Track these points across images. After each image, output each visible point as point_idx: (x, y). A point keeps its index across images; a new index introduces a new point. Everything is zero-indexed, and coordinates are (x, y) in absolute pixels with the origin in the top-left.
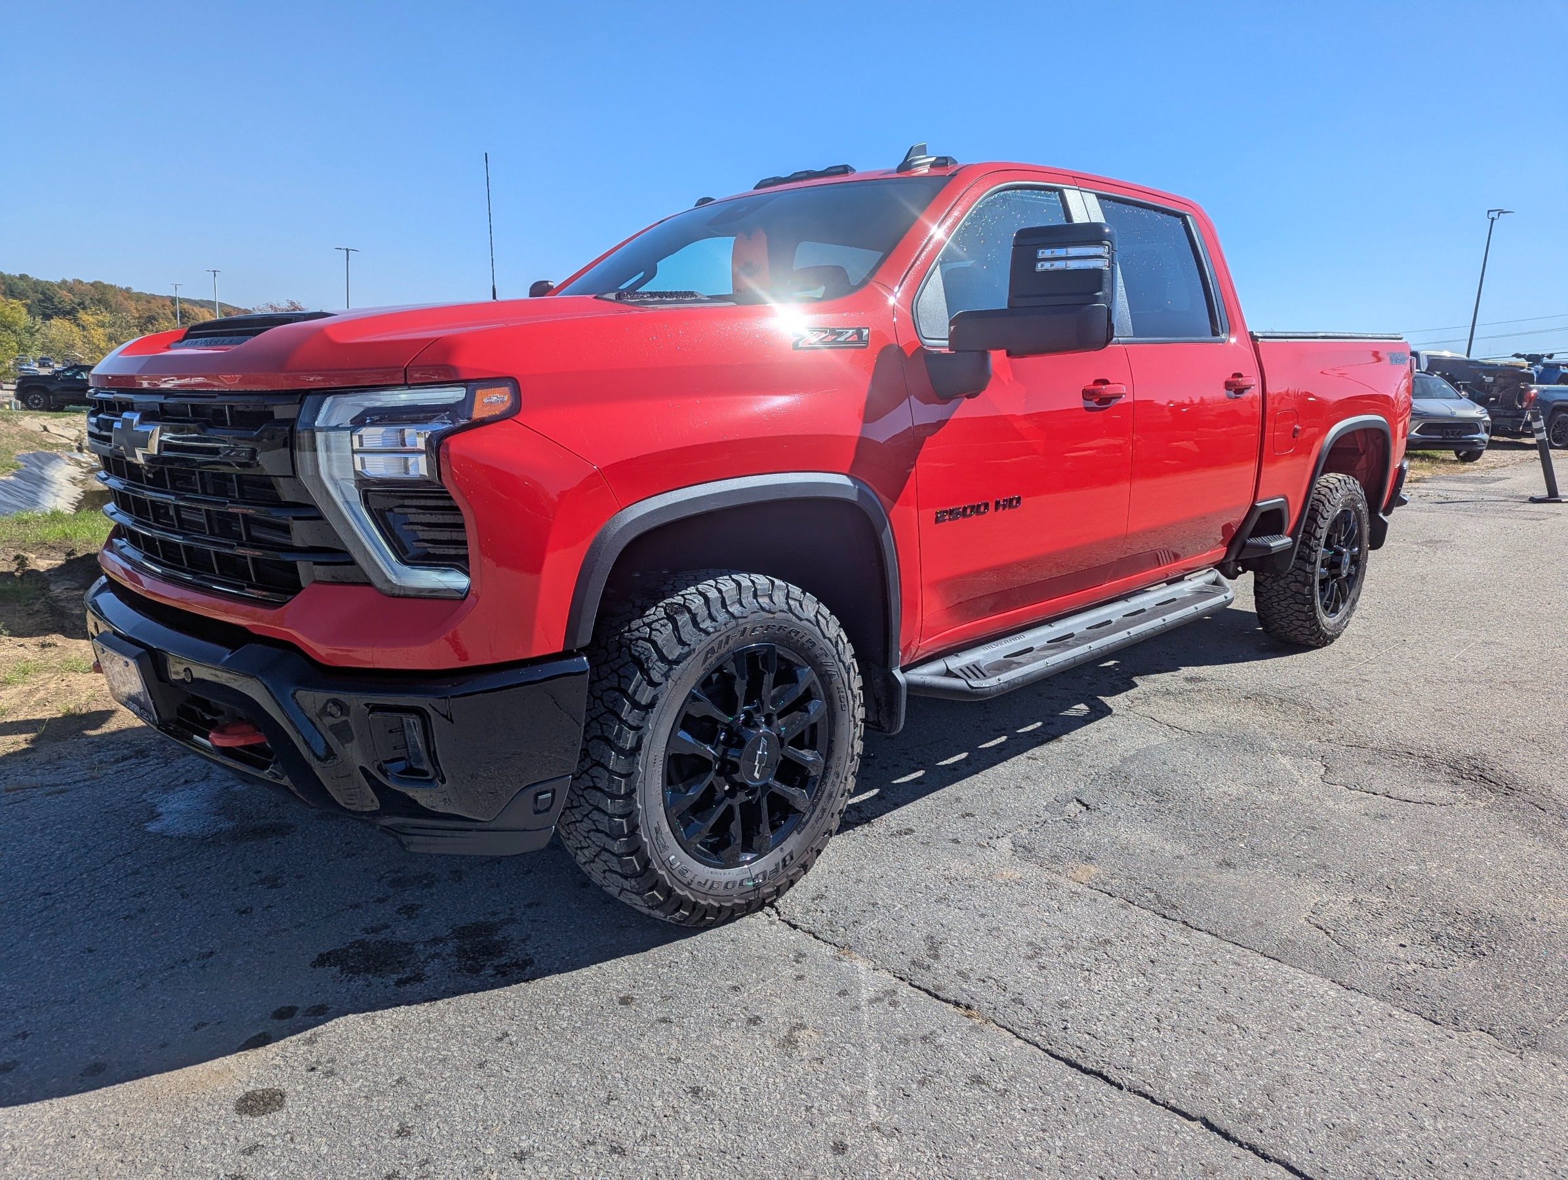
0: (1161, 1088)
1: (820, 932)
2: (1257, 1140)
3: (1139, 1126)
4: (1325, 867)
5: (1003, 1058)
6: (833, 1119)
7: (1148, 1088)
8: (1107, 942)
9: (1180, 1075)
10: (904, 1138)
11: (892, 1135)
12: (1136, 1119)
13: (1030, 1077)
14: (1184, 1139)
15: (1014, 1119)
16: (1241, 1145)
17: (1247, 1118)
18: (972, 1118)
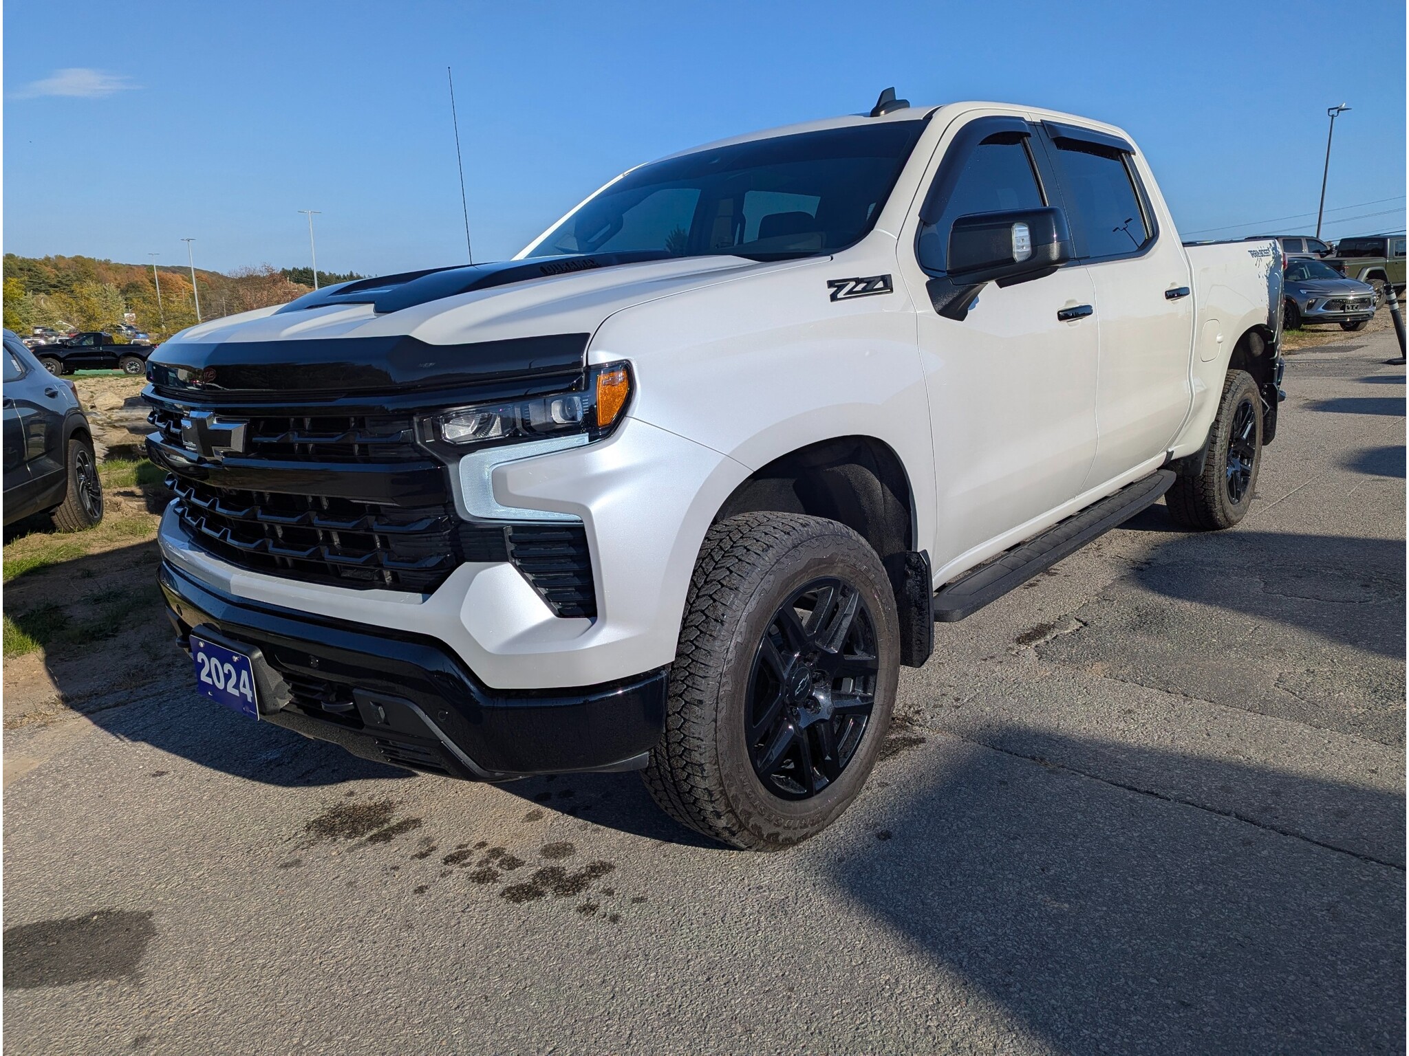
0: (1199, 798)
2: (1276, 823)
3: (1190, 821)
4: (1281, 650)
5: (1079, 788)
6: (970, 832)
7: (1188, 798)
8: (1130, 711)
9: (1210, 789)
10: (1025, 839)
11: (1016, 838)
12: (1186, 817)
13: (1102, 797)
14: (1223, 826)
15: (1099, 823)
16: (1264, 827)
17: (1265, 810)
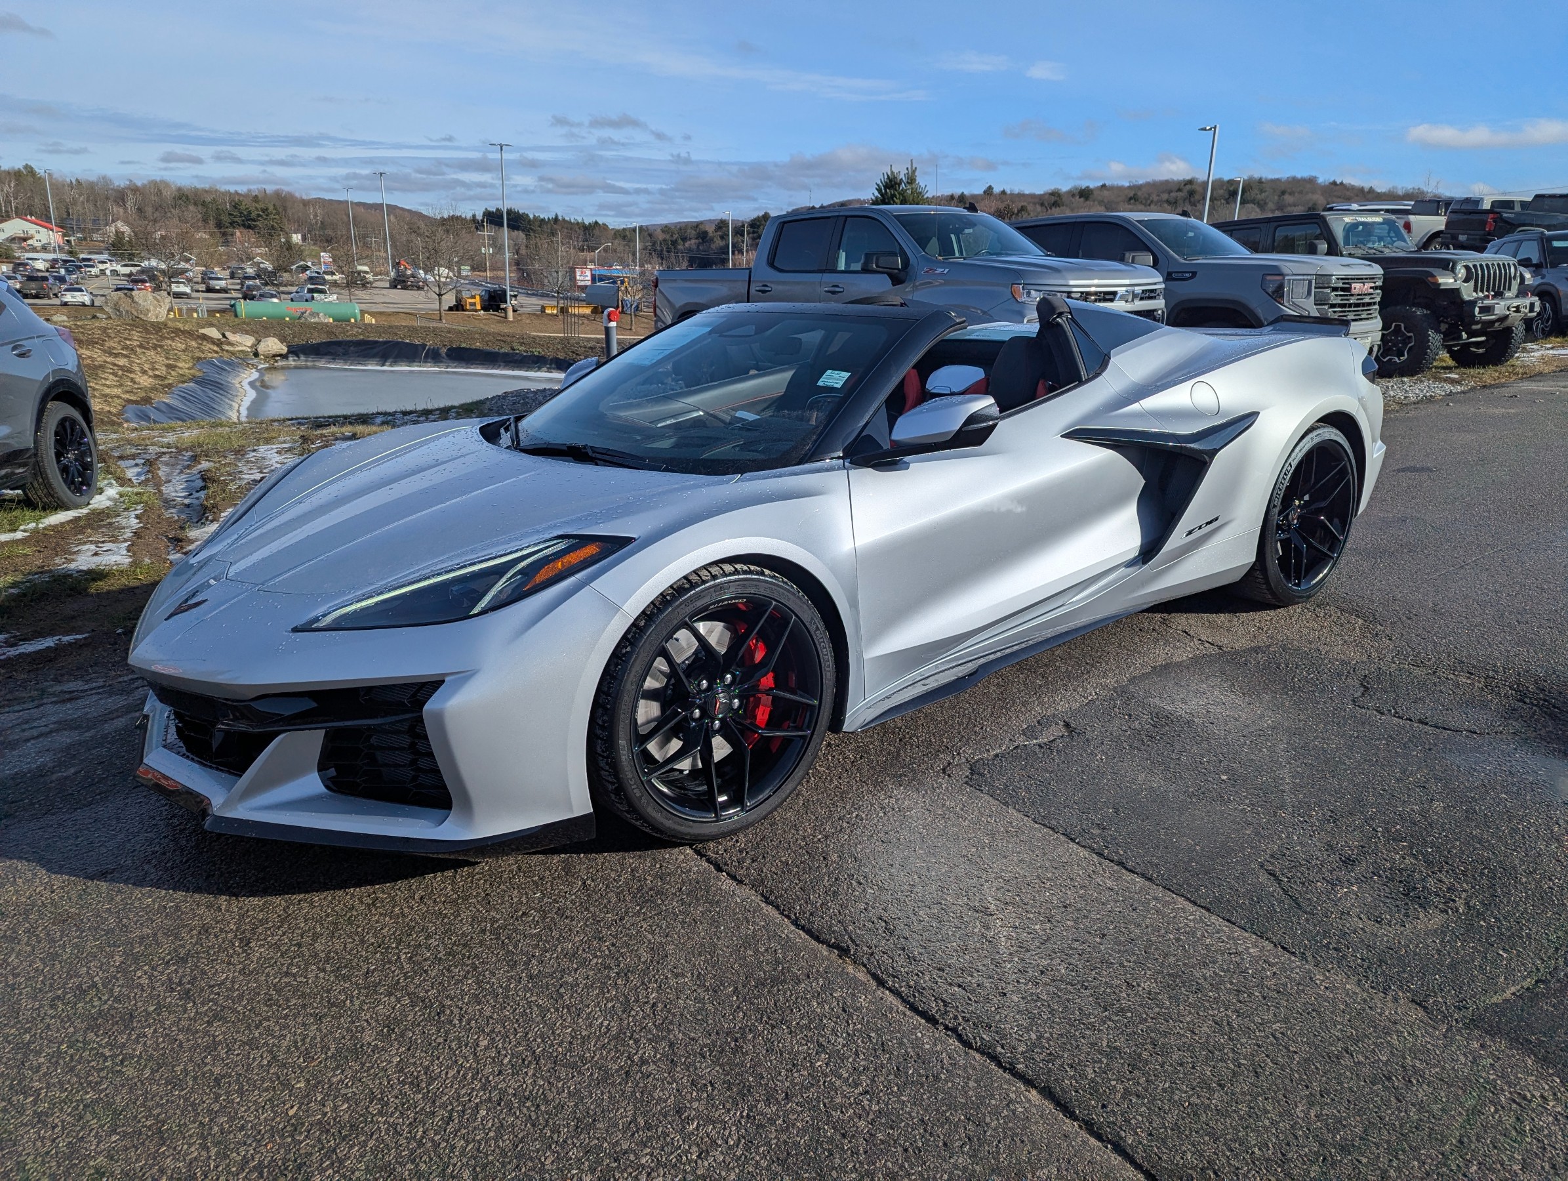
0: (1015, 1051)
1: (726, 864)
2: (1098, 1115)
3: (972, 1093)
5: (857, 1009)
6: (651, 1068)
10: (716, 1093)
13: (878, 1032)
14: (1016, 1110)
15: (839, 1077)
17: (1098, 1089)
18: (796, 1075)
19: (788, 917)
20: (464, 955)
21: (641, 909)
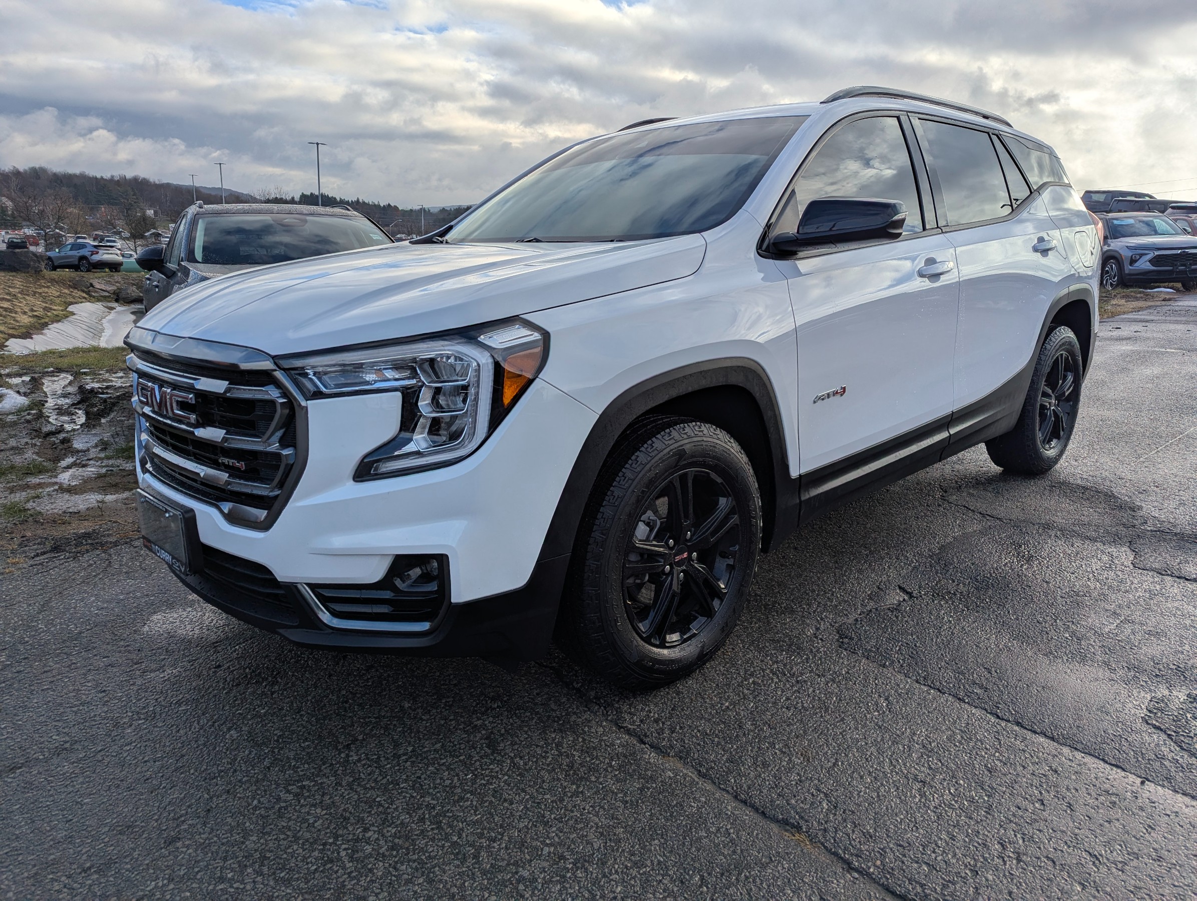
19: (728, 792)
20: (407, 849)
21: (578, 787)
